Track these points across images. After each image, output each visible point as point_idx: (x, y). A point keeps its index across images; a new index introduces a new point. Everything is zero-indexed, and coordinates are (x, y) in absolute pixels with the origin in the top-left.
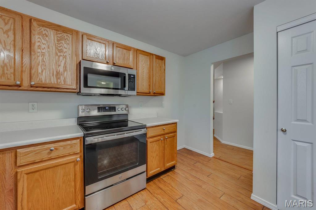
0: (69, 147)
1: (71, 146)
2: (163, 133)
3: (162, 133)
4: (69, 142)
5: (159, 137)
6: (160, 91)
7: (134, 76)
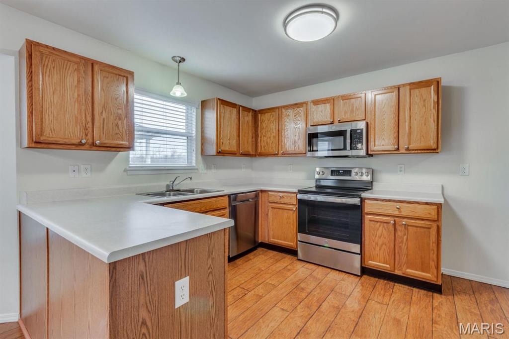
0: (289, 198)
1: (291, 198)
2: (398, 213)
3: (396, 213)
4: (290, 195)
5: (389, 219)
6: (423, 145)
7: (362, 130)
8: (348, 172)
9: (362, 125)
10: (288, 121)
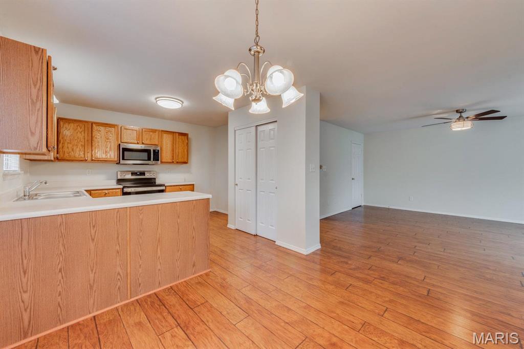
6: (183, 160)
7: (158, 150)
8: (143, 173)
9: (159, 148)
10: (99, 135)
